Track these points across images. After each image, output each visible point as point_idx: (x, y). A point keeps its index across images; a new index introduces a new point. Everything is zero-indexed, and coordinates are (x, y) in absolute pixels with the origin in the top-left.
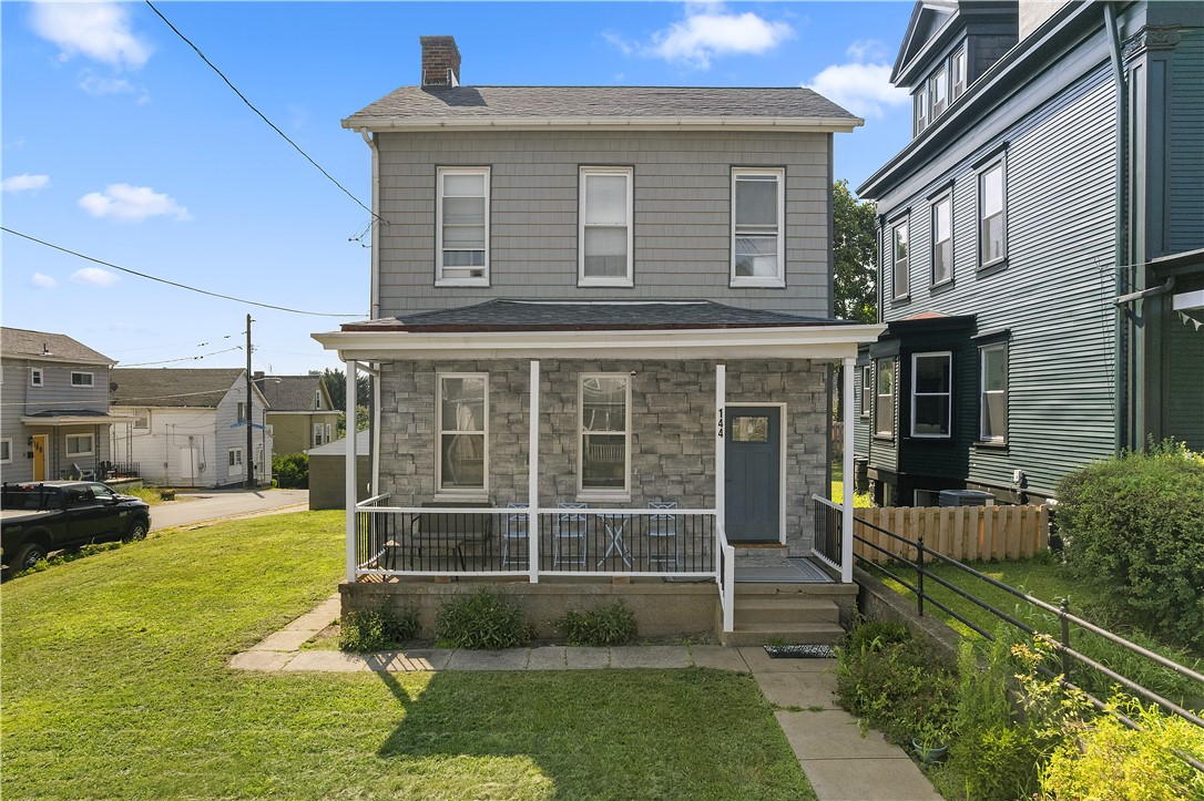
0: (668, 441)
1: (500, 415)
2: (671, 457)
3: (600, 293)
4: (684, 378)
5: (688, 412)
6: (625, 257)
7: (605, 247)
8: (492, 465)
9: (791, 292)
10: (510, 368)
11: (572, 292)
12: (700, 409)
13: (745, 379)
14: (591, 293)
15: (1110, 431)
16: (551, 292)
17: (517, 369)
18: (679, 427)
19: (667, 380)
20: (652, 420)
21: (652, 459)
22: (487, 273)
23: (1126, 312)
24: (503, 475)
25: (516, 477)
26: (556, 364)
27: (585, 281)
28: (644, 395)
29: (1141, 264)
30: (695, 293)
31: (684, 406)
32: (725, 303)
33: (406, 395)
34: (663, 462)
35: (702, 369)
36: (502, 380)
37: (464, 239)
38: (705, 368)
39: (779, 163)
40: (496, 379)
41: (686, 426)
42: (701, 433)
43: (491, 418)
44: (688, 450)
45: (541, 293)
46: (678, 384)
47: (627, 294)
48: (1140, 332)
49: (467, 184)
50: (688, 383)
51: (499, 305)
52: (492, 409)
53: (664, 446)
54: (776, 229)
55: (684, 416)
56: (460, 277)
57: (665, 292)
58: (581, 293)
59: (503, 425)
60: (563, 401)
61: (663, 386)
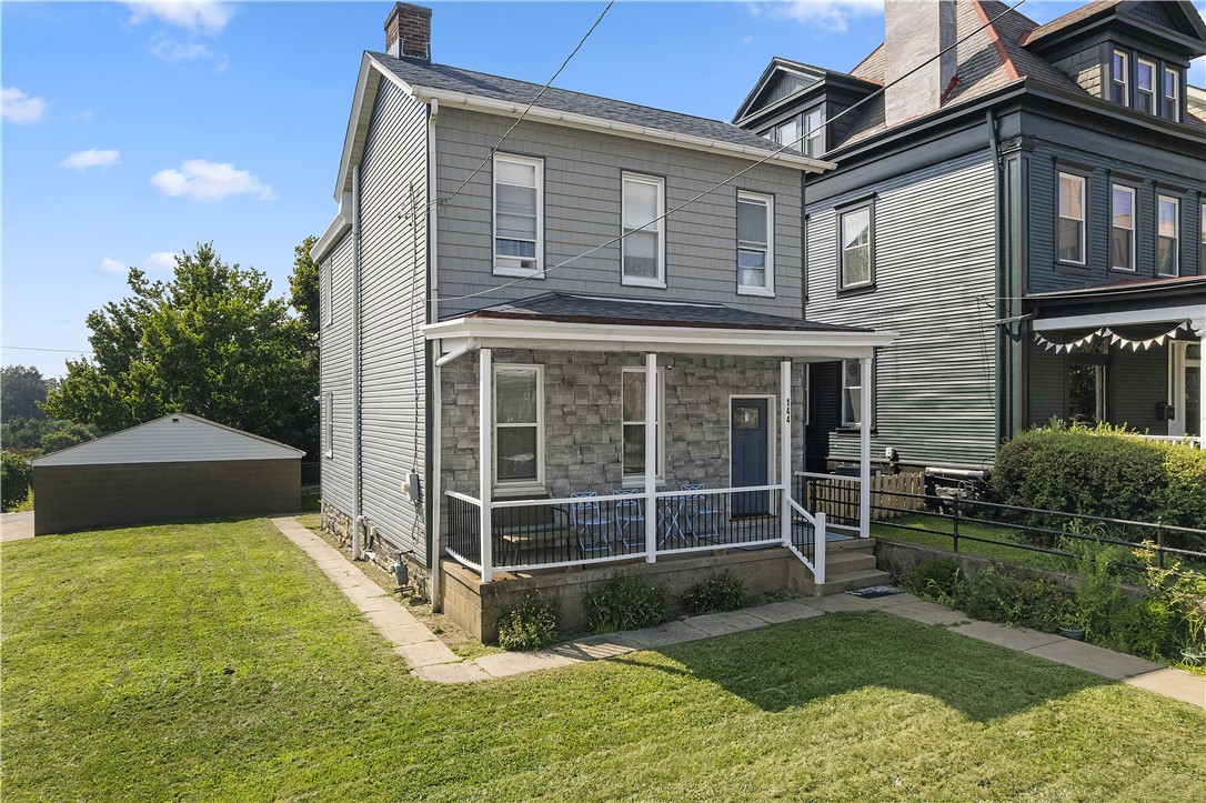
0: (694, 429)
1: (555, 407)
2: (696, 443)
3: (640, 293)
4: (705, 373)
5: (708, 403)
6: (655, 261)
8: (548, 456)
9: (778, 301)
10: (564, 361)
11: (616, 290)
12: (716, 400)
13: (749, 374)
14: (632, 292)
16: (598, 289)
17: (570, 361)
18: (702, 416)
19: (693, 374)
20: (681, 410)
21: (682, 445)
22: (540, 264)
24: (559, 466)
25: (571, 468)
26: (604, 357)
27: (628, 280)
28: (675, 388)
30: (711, 297)
31: (705, 398)
32: (734, 307)
33: (465, 387)
34: (690, 448)
35: (718, 365)
36: (557, 372)
37: (515, 229)
38: (720, 363)
40: (552, 371)
41: (707, 415)
42: (718, 421)
43: (547, 410)
44: (709, 437)
45: (590, 288)
46: (701, 378)
47: (661, 294)
50: (708, 377)
51: (559, 297)
52: (548, 401)
53: (691, 434)
54: (765, 247)
55: (706, 407)
56: (512, 267)
57: (690, 295)
58: (624, 291)
59: (558, 417)
60: (610, 394)
61: (690, 379)
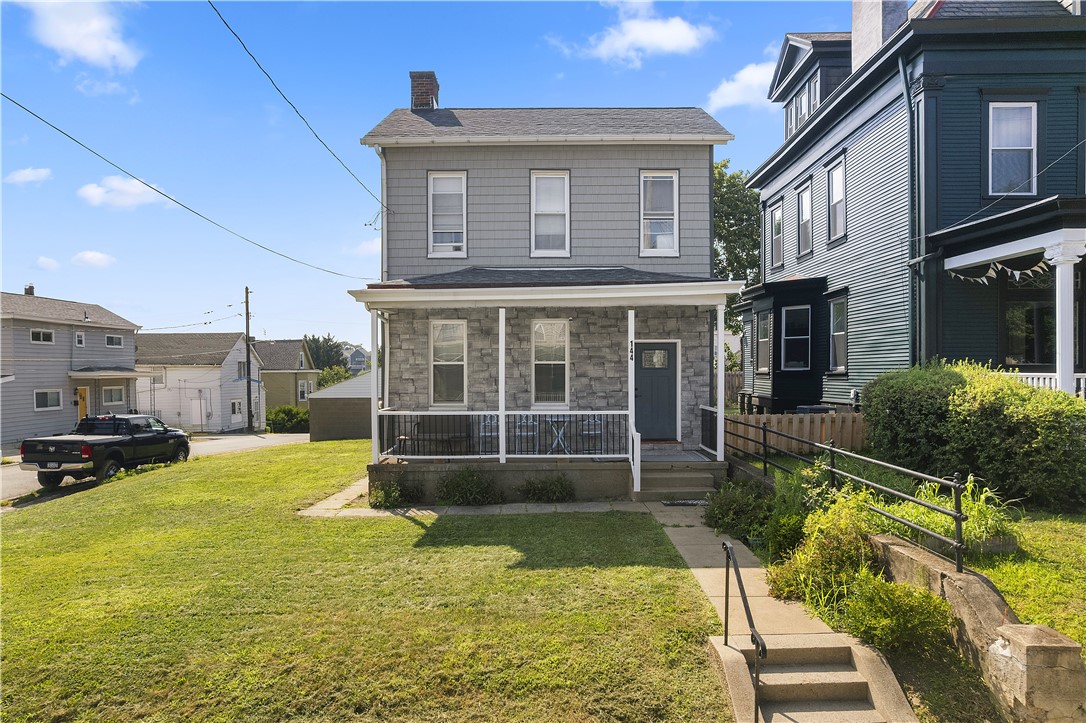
0: (596, 368)
1: (475, 350)
2: (598, 379)
3: (547, 262)
4: (606, 322)
5: (610, 347)
6: (565, 236)
7: (550, 228)
8: (469, 386)
9: (683, 260)
10: (482, 317)
11: (526, 262)
12: (619, 345)
13: (651, 322)
14: (540, 262)
15: (906, 356)
16: (511, 262)
17: (487, 317)
18: (604, 357)
19: (595, 324)
20: (585, 352)
21: (584, 381)
22: (465, 248)
23: (914, 270)
24: (478, 393)
25: (487, 395)
26: (515, 313)
27: (536, 253)
28: (578, 335)
29: (923, 236)
30: (614, 261)
31: (607, 342)
32: (636, 268)
33: (408, 337)
34: (592, 383)
35: (620, 316)
36: (477, 324)
37: (448, 224)
38: (619, 314)
39: (674, 167)
40: (473, 325)
41: (609, 357)
42: (620, 362)
43: (469, 352)
44: (610, 374)
45: (504, 262)
46: (603, 327)
47: (565, 262)
48: (923, 284)
49: (450, 184)
50: (610, 326)
51: (475, 271)
52: (470, 346)
53: (593, 371)
54: (673, 215)
55: (607, 350)
56: (445, 251)
57: (593, 261)
58: (533, 262)
59: (477, 358)
60: (520, 340)
61: (592, 328)
